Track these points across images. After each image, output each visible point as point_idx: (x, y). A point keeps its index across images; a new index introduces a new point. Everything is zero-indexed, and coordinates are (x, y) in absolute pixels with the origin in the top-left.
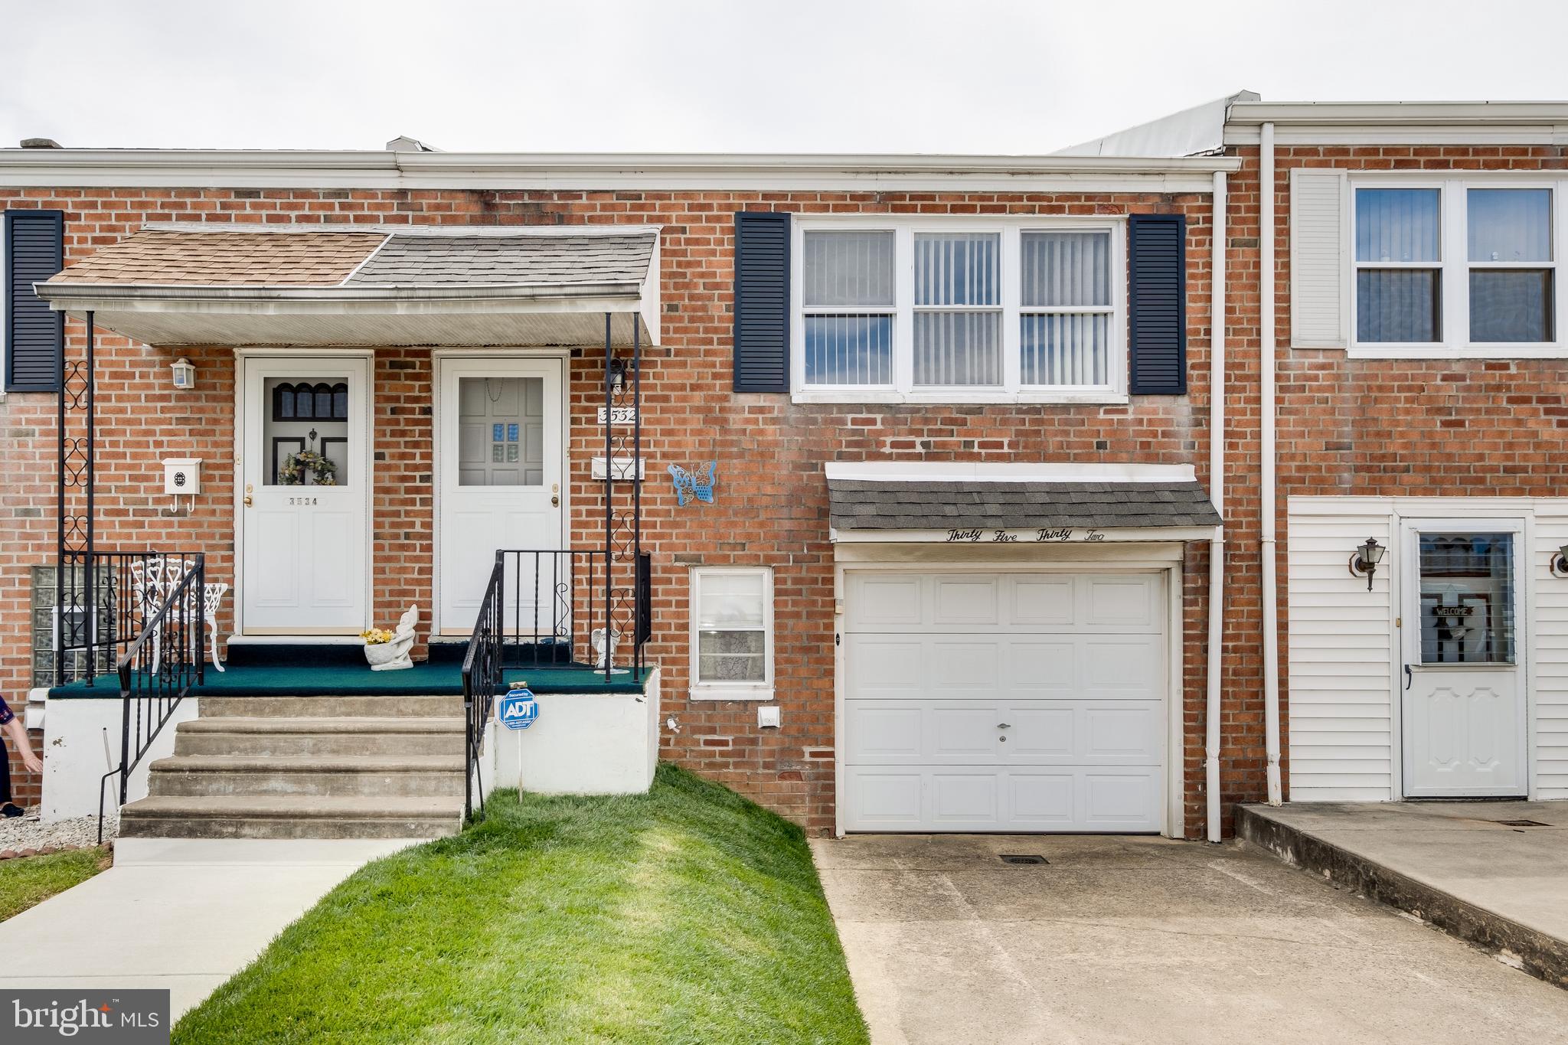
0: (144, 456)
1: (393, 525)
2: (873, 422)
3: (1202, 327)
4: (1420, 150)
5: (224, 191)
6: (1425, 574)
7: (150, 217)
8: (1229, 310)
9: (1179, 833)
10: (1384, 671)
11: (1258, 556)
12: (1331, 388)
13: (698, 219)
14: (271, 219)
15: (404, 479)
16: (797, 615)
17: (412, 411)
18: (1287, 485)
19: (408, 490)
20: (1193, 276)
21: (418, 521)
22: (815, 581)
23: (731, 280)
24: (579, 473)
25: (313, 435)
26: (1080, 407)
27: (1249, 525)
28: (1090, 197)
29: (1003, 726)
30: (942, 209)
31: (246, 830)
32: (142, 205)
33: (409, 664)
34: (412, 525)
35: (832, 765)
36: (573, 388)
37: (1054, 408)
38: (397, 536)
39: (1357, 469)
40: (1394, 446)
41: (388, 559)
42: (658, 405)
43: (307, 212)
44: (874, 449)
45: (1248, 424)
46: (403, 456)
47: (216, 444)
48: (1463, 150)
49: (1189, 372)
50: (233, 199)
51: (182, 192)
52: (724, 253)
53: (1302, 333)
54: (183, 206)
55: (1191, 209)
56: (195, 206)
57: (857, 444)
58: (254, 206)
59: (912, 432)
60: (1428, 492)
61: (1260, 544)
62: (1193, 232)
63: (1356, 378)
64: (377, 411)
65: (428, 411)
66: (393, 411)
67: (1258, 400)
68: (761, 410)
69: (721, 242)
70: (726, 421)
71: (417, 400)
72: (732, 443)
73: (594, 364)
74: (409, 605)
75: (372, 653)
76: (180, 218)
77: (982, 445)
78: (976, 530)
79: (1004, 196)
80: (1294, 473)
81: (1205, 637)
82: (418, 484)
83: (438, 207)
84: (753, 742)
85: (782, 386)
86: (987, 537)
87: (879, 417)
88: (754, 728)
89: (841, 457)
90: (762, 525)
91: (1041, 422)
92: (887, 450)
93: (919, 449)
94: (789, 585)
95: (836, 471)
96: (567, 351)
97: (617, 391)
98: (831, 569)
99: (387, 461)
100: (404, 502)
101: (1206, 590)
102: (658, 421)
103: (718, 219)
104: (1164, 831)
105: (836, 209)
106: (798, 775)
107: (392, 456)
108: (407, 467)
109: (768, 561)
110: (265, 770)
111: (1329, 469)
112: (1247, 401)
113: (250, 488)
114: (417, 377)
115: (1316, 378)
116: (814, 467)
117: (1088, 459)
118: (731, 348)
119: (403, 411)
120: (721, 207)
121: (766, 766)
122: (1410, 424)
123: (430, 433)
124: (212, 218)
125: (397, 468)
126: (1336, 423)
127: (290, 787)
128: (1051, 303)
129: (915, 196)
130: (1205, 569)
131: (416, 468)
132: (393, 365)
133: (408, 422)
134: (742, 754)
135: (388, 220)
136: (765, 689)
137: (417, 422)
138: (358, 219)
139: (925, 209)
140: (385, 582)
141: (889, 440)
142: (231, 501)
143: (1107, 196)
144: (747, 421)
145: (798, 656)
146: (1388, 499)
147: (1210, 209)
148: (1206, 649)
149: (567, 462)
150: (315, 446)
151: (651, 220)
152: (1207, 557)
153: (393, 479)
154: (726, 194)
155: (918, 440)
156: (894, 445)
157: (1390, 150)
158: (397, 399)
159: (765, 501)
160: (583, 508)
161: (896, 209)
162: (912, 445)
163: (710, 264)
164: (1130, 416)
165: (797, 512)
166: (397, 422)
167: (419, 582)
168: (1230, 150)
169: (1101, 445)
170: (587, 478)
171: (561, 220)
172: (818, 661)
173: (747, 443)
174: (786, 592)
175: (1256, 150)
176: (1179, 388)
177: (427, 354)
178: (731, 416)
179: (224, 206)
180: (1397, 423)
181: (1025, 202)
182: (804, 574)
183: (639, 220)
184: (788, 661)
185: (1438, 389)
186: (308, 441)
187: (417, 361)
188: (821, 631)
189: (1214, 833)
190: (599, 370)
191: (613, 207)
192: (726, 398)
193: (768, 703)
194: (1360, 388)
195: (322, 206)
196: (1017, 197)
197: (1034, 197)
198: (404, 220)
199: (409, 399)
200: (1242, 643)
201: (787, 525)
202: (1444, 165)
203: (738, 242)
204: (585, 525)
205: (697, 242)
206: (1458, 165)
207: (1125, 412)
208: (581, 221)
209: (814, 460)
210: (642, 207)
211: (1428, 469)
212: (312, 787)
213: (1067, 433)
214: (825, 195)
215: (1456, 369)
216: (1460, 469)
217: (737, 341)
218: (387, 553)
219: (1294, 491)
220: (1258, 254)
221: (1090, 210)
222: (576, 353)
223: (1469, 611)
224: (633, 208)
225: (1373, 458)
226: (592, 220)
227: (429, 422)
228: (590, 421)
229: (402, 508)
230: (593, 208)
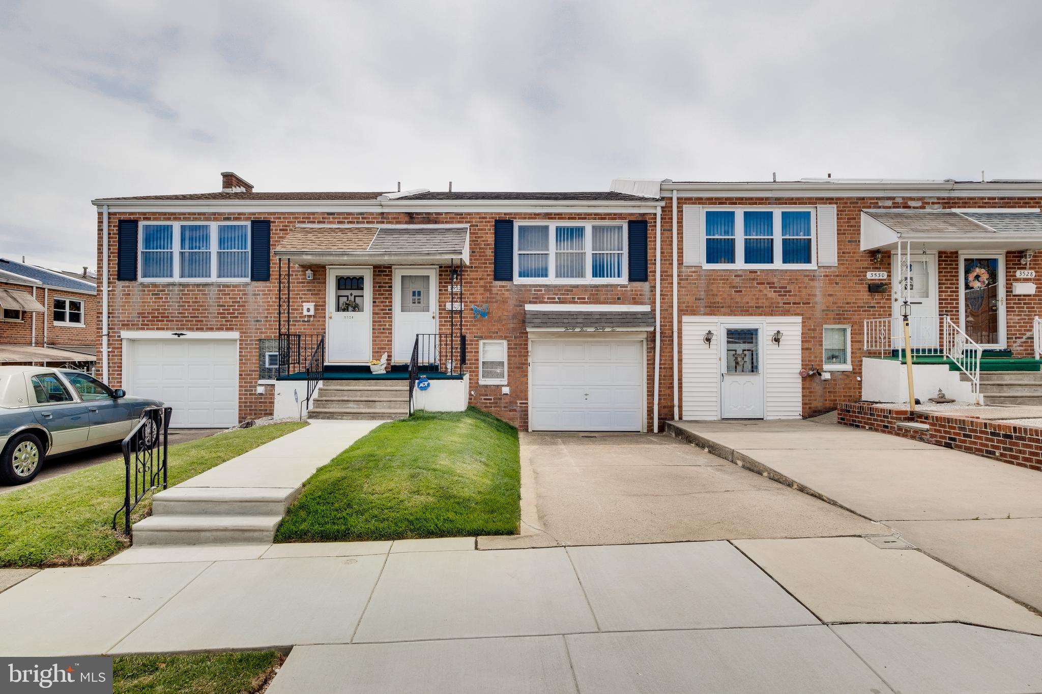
0: (296, 302)
1: (379, 325)
2: (541, 291)
3: (653, 259)
4: (727, 199)
5: (323, 213)
6: (728, 342)
7: (298, 222)
8: (662, 253)
9: (645, 431)
10: (715, 375)
11: (672, 336)
12: (697, 279)
13: (482, 222)
14: (339, 222)
15: (382, 310)
16: (515, 356)
17: (385, 287)
18: (681, 312)
19: (384, 314)
20: (650, 241)
21: (387, 324)
22: (521, 344)
23: (493, 243)
24: (442, 308)
25: (351, 295)
26: (612, 286)
27: (669, 326)
28: (615, 214)
29: (586, 395)
30: (565, 218)
31: (343, 417)
32: (296, 218)
33: (385, 372)
34: (385, 325)
35: (527, 407)
36: (440, 279)
37: (603, 286)
38: (380, 329)
39: (706, 307)
40: (718, 299)
41: (377, 337)
42: (469, 285)
43: (351, 220)
44: (541, 300)
45: (668, 291)
46: (382, 302)
47: (320, 298)
48: (742, 199)
49: (649, 273)
50: (326, 216)
51: (309, 213)
52: (491, 234)
53: (688, 260)
54: (309, 218)
55: (649, 219)
56: (313, 218)
57: (536, 298)
58: (333, 218)
59: (554, 294)
60: (730, 315)
61: (673, 332)
62: (650, 226)
63: (706, 276)
64: (374, 287)
65: (391, 287)
66: (379, 287)
67: (672, 283)
68: (503, 287)
69: (490, 230)
70: (491, 290)
71: (387, 283)
72: (493, 298)
73: (447, 271)
74: (384, 352)
75: (373, 368)
76: (308, 222)
77: (578, 299)
78: (574, 328)
79: (585, 214)
80: (684, 308)
81: (654, 364)
82: (387, 311)
83: (394, 218)
84: (500, 399)
85: (510, 278)
86: (577, 330)
87: (543, 289)
88: (500, 394)
89: (530, 302)
90: (503, 325)
91: (598, 291)
92: (546, 300)
93: (557, 300)
94: (513, 346)
95: (529, 307)
96: (438, 267)
97: (455, 280)
98: (527, 341)
99: (377, 304)
100: (383, 318)
101: (654, 348)
102: (469, 291)
103: (489, 222)
104: (641, 431)
105: (529, 218)
106: (515, 410)
107: (379, 302)
108: (384, 306)
109: (505, 338)
110: (347, 401)
111: (696, 307)
112: (668, 283)
113: (331, 313)
114: (387, 275)
115: (692, 276)
116: (521, 306)
117: (614, 303)
118: (493, 265)
119: (382, 287)
120: (490, 218)
121: (505, 407)
122: (724, 292)
123: (391, 294)
124: (319, 222)
125: (380, 306)
126: (698, 291)
127: (355, 406)
128: (604, 250)
129: (555, 214)
130: (654, 341)
131: (387, 306)
132: (379, 271)
133: (384, 290)
134: (496, 403)
135: (378, 222)
136: (505, 381)
137: (387, 291)
138: (368, 222)
139: (559, 218)
140: (376, 345)
141: (546, 297)
142: (325, 317)
143: (621, 214)
144: (498, 290)
145: (516, 370)
146: (717, 317)
147: (656, 218)
148: (654, 368)
149: (438, 304)
150: (352, 298)
151: (466, 222)
152: (655, 336)
153: (379, 310)
154: (492, 214)
155: (556, 297)
156: (548, 298)
157: (717, 199)
158: (381, 283)
159: (505, 317)
160: (443, 320)
161: (549, 218)
162: (554, 298)
163: (486, 237)
164: (629, 289)
165: (515, 321)
166: (380, 291)
167: (388, 345)
168: (663, 199)
169: (619, 299)
170: (445, 309)
171: (436, 222)
172: (522, 372)
173: (498, 298)
174: (511, 348)
175: (671, 199)
176: (645, 279)
177: (391, 268)
178: (493, 289)
179: (323, 218)
180: (719, 291)
181: (593, 216)
182: (517, 342)
183: (462, 222)
184: (512, 372)
185: (733, 280)
186: (350, 297)
187: (387, 270)
188: (523, 362)
189: (656, 430)
190: (449, 273)
191: (453, 218)
192: (491, 283)
193: (506, 386)
194: (707, 279)
195: (356, 218)
196: (591, 214)
197: (596, 214)
198: (383, 222)
199: (384, 283)
200: (667, 366)
201: (512, 325)
202: (735, 204)
203: (496, 230)
204: (444, 325)
205: (482, 230)
206: (740, 204)
207: (627, 287)
208: (442, 223)
209: (521, 303)
210: (463, 218)
211: (730, 307)
212: (362, 406)
213: (607, 294)
214: (525, 214)
215: (739, 273)
216: (740, 307)
217: (495, 263)
218: (377, 335)
219: (685, 314)
220: (672, 234)
221: (615, 219)
222: (441, 267)
223: (745, 355)
224: (460, 218)
225: (711, 303)
226: (446, 222)
227: (391, 291)
228: (445, 290)
229: (382, 320)
230: (447, 218)
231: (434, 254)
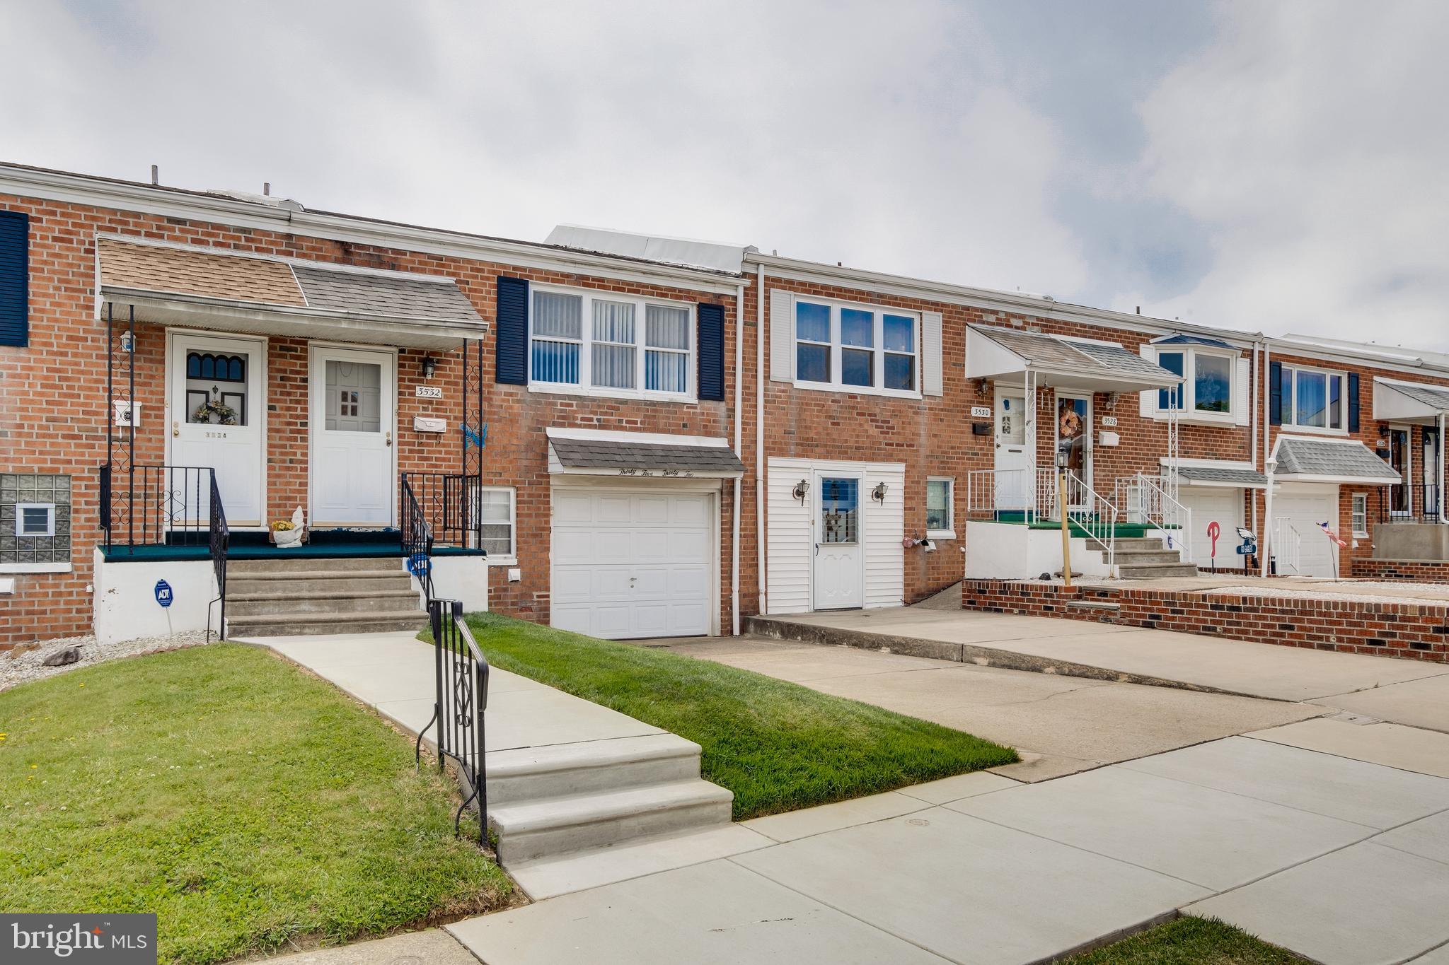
0: (95, 397)
1: (282, 454)
2: (571, 405)
3: (731, 366)
4: (824, 287)
5: (160, 218)
6: (825, 498)
7: (100, 228)
8: (744, 358)
9: (718, 633)
10: (806, 547)
11: (755, 487)
12: (786, 403)
13: (476, 277)
14: (194, 241)
15: (289, 424)
16: (529, 515)
17: (295, 380)
18: (769, 451)
19: (292, 431)
20: (728, 339)
21: (299, 452)
22: (540, 496)
23: (495, 316)
24: (405, 425)
25: (215, 390)
26: (675, 404)
27: (751, 471)
28: (681, 290)
29: (632, 579)
30: (608, 288)
31: (307, 630)
32: (94, 218)
33: (300, 544)
34: (295, 454)
35: (548, 602)
36: (400, 373)
37: (663, 404)
38: (284, 461)
39: (797, 444)
40: (812, 434)
41: (278, 476)
42: (452, 387)
43: (221, 240)
44: (572, 421)
45: (751, 418)
46: (288, 409)
47: (152, 393)
48: (840, 289)
49: (726, 389)
50: (165, 223)
51: (124, 213)
52: (491, 299)
53: (776, 374)
54: (127, 223)
55: (726, 303)
56: (136, 224)
57: (563, 417)
58: (182, 231)
59: (592, 413)
60: (825, 457)
61: (756, 481)
62: (727, 315)
63: (797, 398)
64: (270, 378)
65: (305, 380)
66: (282, 379)
67: (756, 406)
68: (511, 394)
69: (489, 293)
70: (491, 399)
71: (298, 372)
72: (495, 413)
73: (413, 359)
74: (296, 506)
75: (278, 536)
76: (124, 231)
77: (628, 422)
78: (633, 470)
79: (639, 285)
80: (771, 445)
81: (731, 529)
82: (299, 427)
83: (313, 249)
84: (505, 590)
85: (523, 382)
86: (639, 473)
87: (574, 403)
88: (506, 582)
89: (555, 424)
90: (511, 462)
91: (656, 411)
92: (579, 422)
93: (595, 422)
94: (526, 498)
95: (552, 432)
96: (396, 350)
97: (429, 377)
98: (548, 489)
99: (278, 411)
100: (289, 439)
101: (732, 505)
102: (452, 397)
103: (488, 279)
104: (710, 634)
105: (553, 280)
106: (530, 609)
107: (281, 409)
108: (291, 416)
109: (514, 484)
110: (297, 599)
111: (785, 444)
112: (751, 406)
113: (176, 425)
114: (298, 358)
115: (780, 397)
116: (540, 429)
117: (679, 432)
118: (494, 356)
119: (289, 379)
120: (489, 272)
121: (513, 604)
122: (818, 423)
123: (306, 395)
124: (149, 235)
125: (285, 416)
126: (788, 420)
127: (313, 608)
128: (658, 346)
129: (594, 279)
130: (732, 494)
131: (297, 417)
132: (282, 348)
133: (292, 386)
134: (499, 597)
135: (279, 252)
136: (511, 559)
137: (298, 387)
138: (257, 249)
139: (600, 287)
140: (276, 491)
141: (580, 416)
142: (162, 432)
143: (688, 291)
144: (503, 400)
145: (530, 540)
146: (809, 460)
147: (735, 304)
148: (732, 536)
149: (396, 419)
150: (217, 397)
151: (449, 274)
152: (733, 487)
153: (281, 423)
154: (492, 264)
155: (595, 417)
156: (583, 419)
157: (811, 285)
158: (285, 371)
159: (513, 448)
160: (407, 448)
161: (584, 285)
162: (591, 420)
163: (483, 305)
164: (698, 411)
165: (530, 455)
166: (285, 386)
167: (299, 492)
168: (744, 275)
169: (685, 426)
170: (411, 429)
171: (394, 267)
172: (541, 542)
173: (503, 414)
174: (523, 502)
175: (756, 276)
176: (720, 397)
177: (305, 343)
178: (495, 397)
179: (158, 227)
180: (813, 422)
181: (649, 289)
182: (534, 492)
183: (441, 273)
184: (525, 542)
185: (830, 406)
186: (211, 394)
187: (299, 347)
188: (543, 525)
189: (736, 631)
190: (417, 363)
191: (425, 263)
192: (491, 386)
193: (514, 567)
194: (799, 404)
195: (233, 237)
196: (646, 286)
197: (654, 287)
198: (290, 254)
199: (292, 372)
200: (748, 532)
201: (525, 463)
202: (832, 295)
203: (499, 293)
204: (408, 458)
205: (475, 291)
206: (838, 296)
207: (696, 408)
208: (406, 269)
209: (540, 425)
210: (443, 266)
211: (826, 446)
212: (327, 608)
213: (668, 418)
214: (547, 272)
215: (837, 397)
216: (838, 447)
217: (498, 353)
218: (277, 472)
219: (771, 454)
220: (756, 331)
221: (680, 298)
222: (402, 351)
223: (840, 517)
224: (438, 265)
225: (804, 439)
226: (413, 270)
227: (306, 388)
228: (411, 394)
229: (288, 443)
230: (413, 262)
231: (437, 328)
